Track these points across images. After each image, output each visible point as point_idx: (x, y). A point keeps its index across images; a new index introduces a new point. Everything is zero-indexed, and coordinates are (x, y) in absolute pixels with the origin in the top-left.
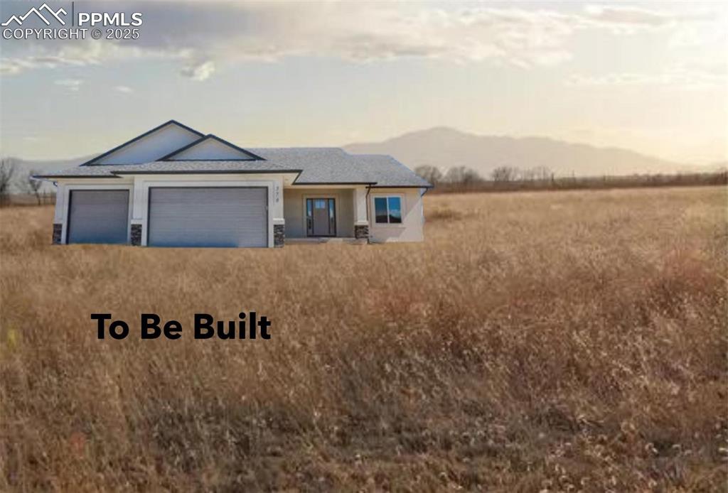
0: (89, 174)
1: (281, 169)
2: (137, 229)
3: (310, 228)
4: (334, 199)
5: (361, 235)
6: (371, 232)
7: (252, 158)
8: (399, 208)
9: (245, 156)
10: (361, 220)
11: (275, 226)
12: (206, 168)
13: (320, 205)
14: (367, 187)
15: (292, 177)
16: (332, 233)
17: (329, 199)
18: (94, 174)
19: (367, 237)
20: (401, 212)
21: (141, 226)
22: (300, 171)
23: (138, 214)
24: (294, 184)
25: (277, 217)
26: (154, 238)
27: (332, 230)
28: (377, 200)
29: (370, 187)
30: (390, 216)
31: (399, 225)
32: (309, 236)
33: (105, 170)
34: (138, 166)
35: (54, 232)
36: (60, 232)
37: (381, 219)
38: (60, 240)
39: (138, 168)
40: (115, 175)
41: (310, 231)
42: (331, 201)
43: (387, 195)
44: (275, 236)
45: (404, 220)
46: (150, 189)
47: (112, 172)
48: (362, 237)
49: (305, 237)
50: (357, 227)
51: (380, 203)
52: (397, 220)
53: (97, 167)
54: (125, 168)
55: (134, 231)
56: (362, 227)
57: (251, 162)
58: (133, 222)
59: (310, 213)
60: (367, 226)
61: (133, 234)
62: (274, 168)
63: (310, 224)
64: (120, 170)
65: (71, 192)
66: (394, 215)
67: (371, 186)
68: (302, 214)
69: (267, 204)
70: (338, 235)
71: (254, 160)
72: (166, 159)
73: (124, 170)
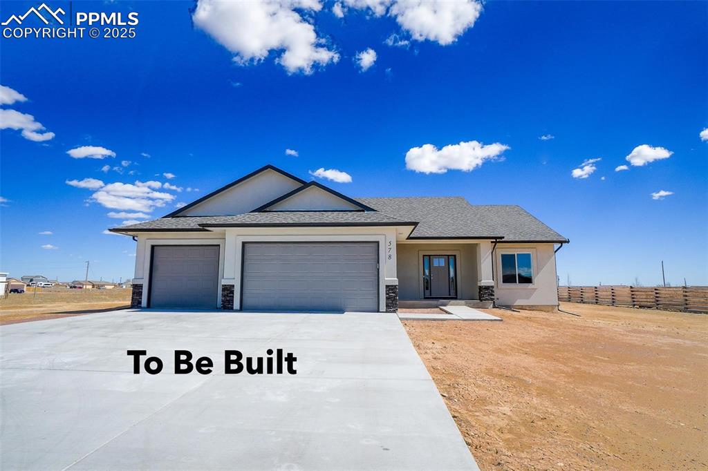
0: (174, 227)
1: (395, 221)
2: (229, 290)
3: (427, 289)
4: (455, 256)
5: (486, 296)
6: (497, 293)
7: (361, 209)
8: (529, 266)
9: (353, 207)
10: (486, 279)
11: (387, 286)
12: (307, 221)
13: (439, 263)
14: (492, 242)
15: (406, 230)
16: (453, 295)
17: (449, 256)
18: (180, 227)
19: (492, 299)
20: (532, 270)
21: (233, 286)
22: (415, 224)
23: (230, 273)
24: (409, 238)
25: (389, 276)
26: (248, 301)
27: (453, 292)
28: (503, 256)
29: (496, 242)
30: (519, 275)
31: (530, 286)
32: (426, 298)
33: (193, 222)
34: (230, 217)
35: (133, 293)
36: (140, 294)
37: (509, 279)
38: (140, 303)
39: (230, 220)
40: (203, 228)
41: (427, 292)
42: (451, 259)
43: (515, 251)
44: (387, 299)
45: (535, 280)
46: (244, 244)
47: (199, 225)
48: (487, 299)
49: (420, 299)
50: (480, 288)
51: (508, 260)
52: (527, 280)
53: (182, 219)
54: (215, 220)
55: (226, 293)
56: (487, 288)
57: (359, 213)
58: (224, 282)
59: (427, 272)
60: (493, 287)
61: (224, 296)
62: (385, 221)
63: (427, 284)
64: (209, 222)
65: (153, 247)
66: (523, 274)
67: (497, 240)
68: (417, 273)
69: (378, 262)
70: (459, 297)
71: (363, 211)
72: (262, 209)
73: (214, 222)
